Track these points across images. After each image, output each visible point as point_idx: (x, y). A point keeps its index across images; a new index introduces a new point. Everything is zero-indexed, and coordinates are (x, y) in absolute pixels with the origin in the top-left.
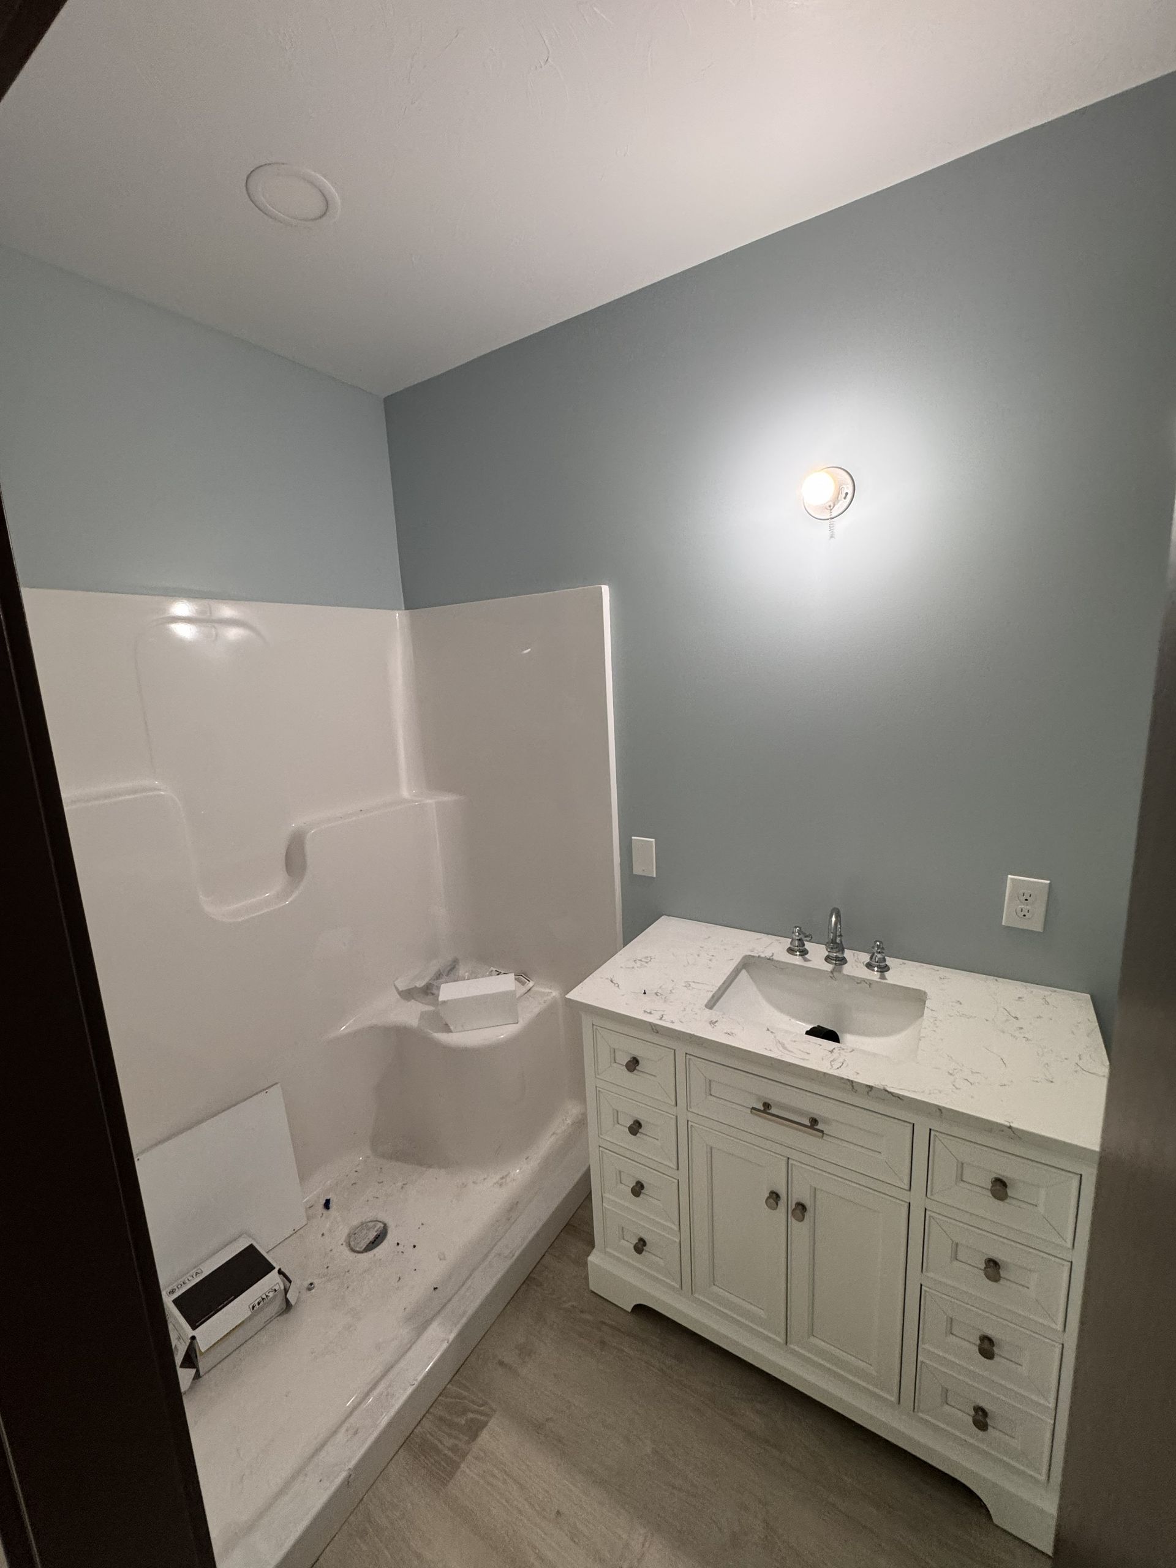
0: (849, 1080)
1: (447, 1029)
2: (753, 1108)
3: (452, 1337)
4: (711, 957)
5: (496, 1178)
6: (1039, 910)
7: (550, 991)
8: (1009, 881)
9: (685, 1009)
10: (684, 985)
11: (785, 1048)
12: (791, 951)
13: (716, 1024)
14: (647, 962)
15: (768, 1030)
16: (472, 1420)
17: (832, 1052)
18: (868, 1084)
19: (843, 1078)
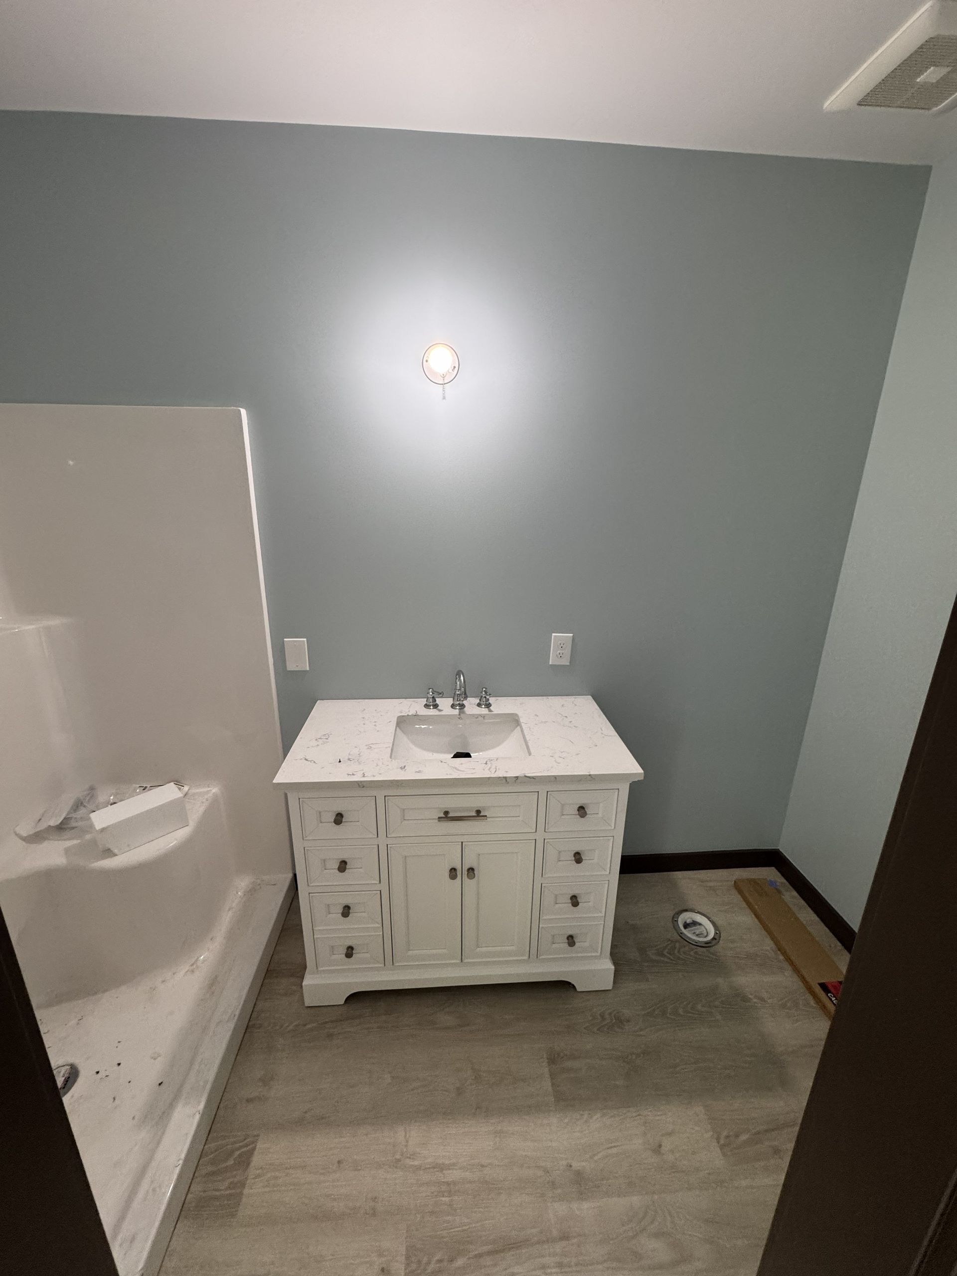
0: (504, 777)
1: (108, 853)
2: (439, 818)
3: (201, 1106)
4: (375, 723)
5: (187, 967)
6: (567, 651)
7: (209, 789)
8: (553, 637)
9: (377, 765)
10: (367, 747)
11: (458, 770)
12: (427, 706)
13: (406, 768)
14: (327, 739)
15: (442, 762)
16: (240, 1156)
17: (486, 763)
18: (515, 776)
19: (500, 777)
